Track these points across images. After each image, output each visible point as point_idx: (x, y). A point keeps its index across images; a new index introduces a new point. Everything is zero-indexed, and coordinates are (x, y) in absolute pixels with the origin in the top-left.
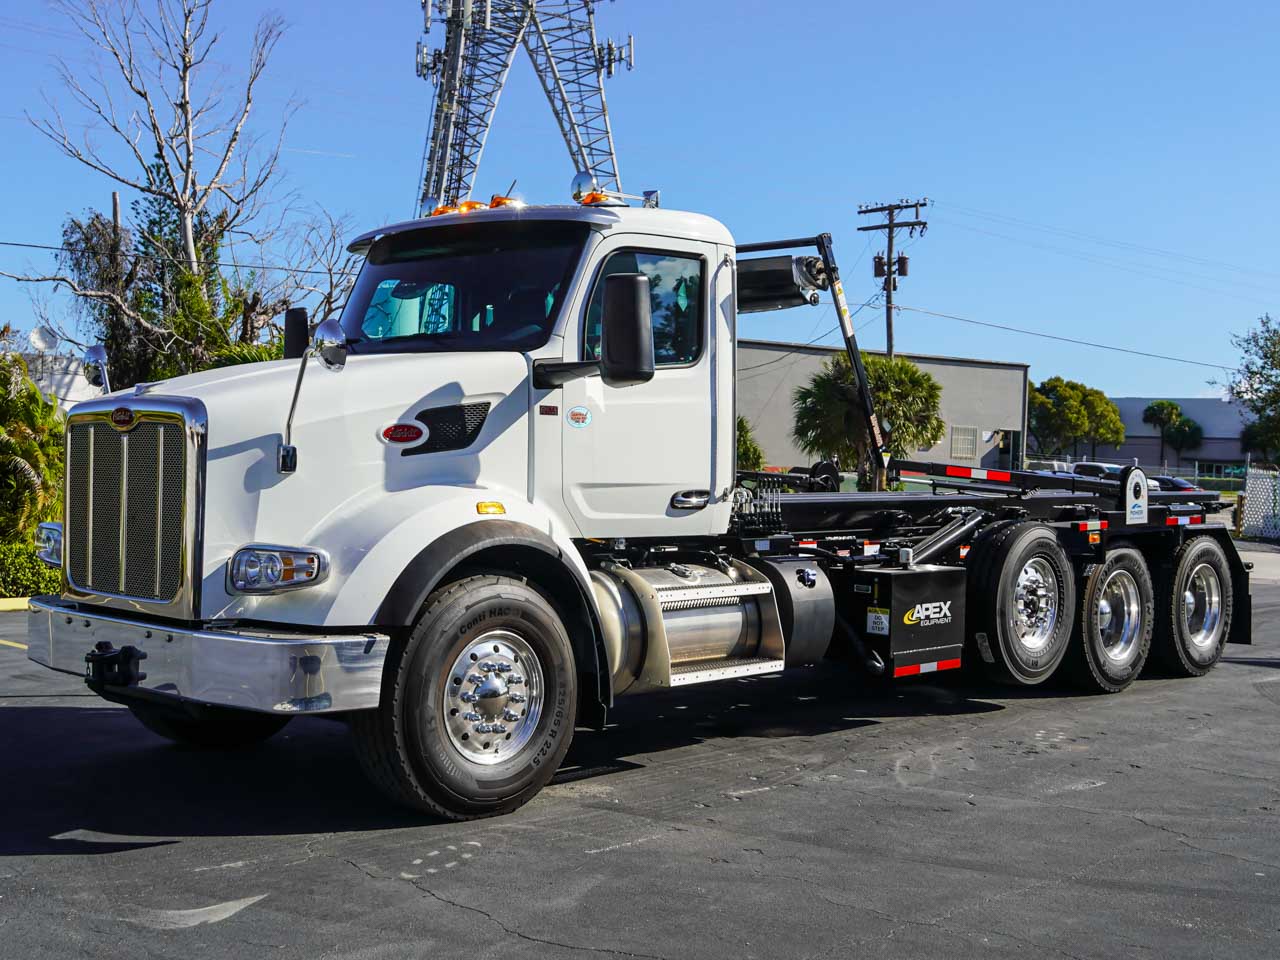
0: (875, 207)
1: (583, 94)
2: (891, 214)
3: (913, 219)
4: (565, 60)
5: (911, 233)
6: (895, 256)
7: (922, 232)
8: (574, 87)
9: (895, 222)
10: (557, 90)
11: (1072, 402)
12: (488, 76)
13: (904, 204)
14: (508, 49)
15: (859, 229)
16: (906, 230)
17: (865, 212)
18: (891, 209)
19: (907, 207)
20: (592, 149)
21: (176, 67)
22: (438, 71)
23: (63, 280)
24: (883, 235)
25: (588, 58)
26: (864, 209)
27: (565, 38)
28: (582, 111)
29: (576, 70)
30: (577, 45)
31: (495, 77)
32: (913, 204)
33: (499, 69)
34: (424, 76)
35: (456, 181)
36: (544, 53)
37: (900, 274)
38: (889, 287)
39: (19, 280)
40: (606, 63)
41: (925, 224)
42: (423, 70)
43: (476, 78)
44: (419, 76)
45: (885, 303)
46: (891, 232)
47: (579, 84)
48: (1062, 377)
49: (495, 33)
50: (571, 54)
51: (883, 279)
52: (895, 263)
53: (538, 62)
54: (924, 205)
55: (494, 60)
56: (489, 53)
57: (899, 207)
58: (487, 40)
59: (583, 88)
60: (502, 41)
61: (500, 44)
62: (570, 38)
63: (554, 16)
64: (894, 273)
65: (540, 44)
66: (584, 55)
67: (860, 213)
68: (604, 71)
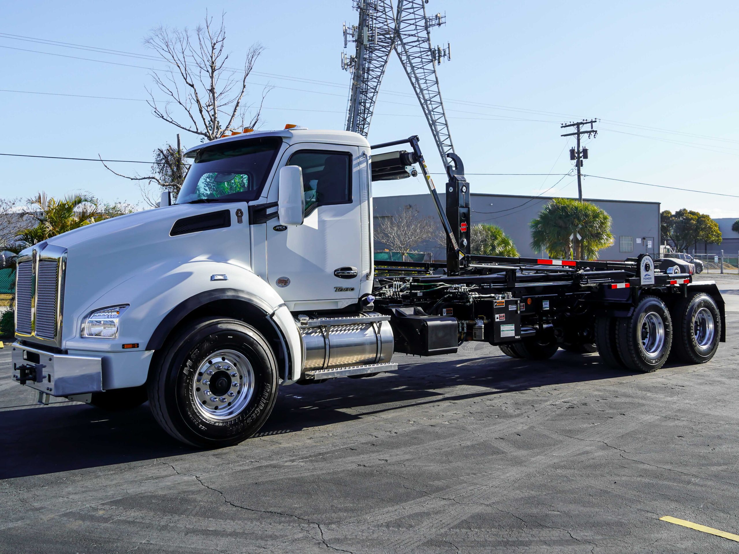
0: (569, 124)
1: (426, 74)
2: (578, 128)
3: (590, 129)
4: (416, 57)
5: (589, 136)
6: (581, 149)
7: (595, 135)
8: (422, 71)
9: (580, 131)
10: (412, 73)
11: (692, 221)
12: (377, 68)
13: (585, 122)
14: (387, 53)
15: (562, 136)
16: (586, 135)
17: (565, 127)
18: (578, 125)
19: (586, 123)
20: (431, 101)
21: (208, 71)
22: (352, 66)
23: (153, 178)
24: (574, 138)
25: (427, 56)
26: (564, 125)
27: (416, 46)
28: (426, 83)
29: (422, 62)
30: (422, 50)
31: (381, 68)
32: (590, 121)
33: (383, 63)
34: (346, 69)
35: (363, 121)
36: (405, 54)
37: (584, 158)
38: (579, 164)
39: (132, 179)
40: (437, 58)
41: (596, 131)
42: (345, 65)
43: (371, 69)
44: (343, 69)
45: (577, 173)
46: (578, 137)
47: (424, 69)
48: (687, 209)
49: (380, 46)
50: (420, 54)
51: (575, 161)
52: (581, 153)
53: (403, 59)
54: (596, 121)
55: (380, 59)
56: (377, 56)
57: (582, 123)
58: (376, 50)
59: (426, 71)
60: (384, 49)
61: (383, 51)
62: (418, 46)
63: (409, 35)
64: (581, 157)
65: (403, 50)
66: (426, 54)
67: (562, 127)
68: (437, 62)
